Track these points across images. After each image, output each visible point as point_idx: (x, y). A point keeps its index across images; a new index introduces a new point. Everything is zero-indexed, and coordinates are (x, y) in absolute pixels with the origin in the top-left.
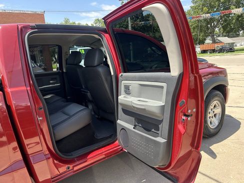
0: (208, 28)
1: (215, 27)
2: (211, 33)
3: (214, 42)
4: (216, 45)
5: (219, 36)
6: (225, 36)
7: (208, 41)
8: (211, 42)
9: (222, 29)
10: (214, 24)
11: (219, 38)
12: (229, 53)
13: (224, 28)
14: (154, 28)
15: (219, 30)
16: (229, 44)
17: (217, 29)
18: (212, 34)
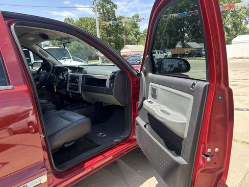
0: (178, 33)
1: (185, 32)
2: (180, 38)
3: (184, 46)
4: (186, 50)
5: (188, 41)
6: (194, 42)
7: (179, 45)
8: (181, 46)
9: (191, 34)
10: (184, 29)
11: (188, 43)
12: (197, 58)
13: (193, 33)
14: (126, 30)
15: (189, 35)
16: (197, 49)
17: (186, 35)
18: (182, 39)
